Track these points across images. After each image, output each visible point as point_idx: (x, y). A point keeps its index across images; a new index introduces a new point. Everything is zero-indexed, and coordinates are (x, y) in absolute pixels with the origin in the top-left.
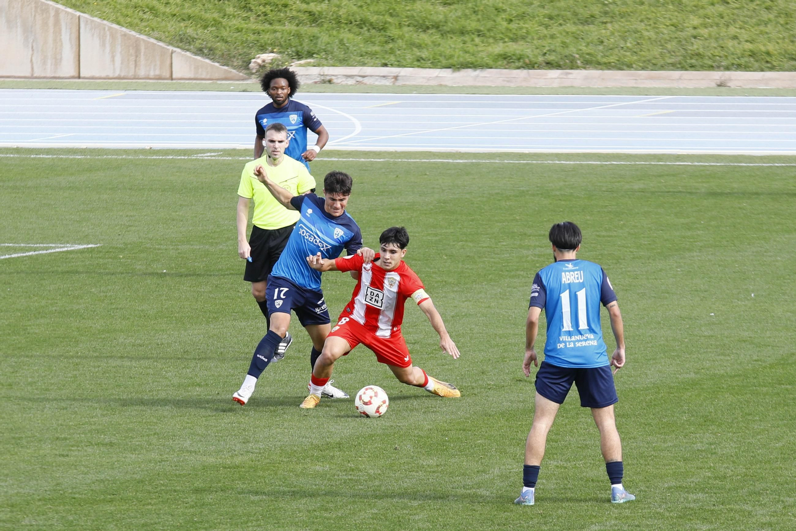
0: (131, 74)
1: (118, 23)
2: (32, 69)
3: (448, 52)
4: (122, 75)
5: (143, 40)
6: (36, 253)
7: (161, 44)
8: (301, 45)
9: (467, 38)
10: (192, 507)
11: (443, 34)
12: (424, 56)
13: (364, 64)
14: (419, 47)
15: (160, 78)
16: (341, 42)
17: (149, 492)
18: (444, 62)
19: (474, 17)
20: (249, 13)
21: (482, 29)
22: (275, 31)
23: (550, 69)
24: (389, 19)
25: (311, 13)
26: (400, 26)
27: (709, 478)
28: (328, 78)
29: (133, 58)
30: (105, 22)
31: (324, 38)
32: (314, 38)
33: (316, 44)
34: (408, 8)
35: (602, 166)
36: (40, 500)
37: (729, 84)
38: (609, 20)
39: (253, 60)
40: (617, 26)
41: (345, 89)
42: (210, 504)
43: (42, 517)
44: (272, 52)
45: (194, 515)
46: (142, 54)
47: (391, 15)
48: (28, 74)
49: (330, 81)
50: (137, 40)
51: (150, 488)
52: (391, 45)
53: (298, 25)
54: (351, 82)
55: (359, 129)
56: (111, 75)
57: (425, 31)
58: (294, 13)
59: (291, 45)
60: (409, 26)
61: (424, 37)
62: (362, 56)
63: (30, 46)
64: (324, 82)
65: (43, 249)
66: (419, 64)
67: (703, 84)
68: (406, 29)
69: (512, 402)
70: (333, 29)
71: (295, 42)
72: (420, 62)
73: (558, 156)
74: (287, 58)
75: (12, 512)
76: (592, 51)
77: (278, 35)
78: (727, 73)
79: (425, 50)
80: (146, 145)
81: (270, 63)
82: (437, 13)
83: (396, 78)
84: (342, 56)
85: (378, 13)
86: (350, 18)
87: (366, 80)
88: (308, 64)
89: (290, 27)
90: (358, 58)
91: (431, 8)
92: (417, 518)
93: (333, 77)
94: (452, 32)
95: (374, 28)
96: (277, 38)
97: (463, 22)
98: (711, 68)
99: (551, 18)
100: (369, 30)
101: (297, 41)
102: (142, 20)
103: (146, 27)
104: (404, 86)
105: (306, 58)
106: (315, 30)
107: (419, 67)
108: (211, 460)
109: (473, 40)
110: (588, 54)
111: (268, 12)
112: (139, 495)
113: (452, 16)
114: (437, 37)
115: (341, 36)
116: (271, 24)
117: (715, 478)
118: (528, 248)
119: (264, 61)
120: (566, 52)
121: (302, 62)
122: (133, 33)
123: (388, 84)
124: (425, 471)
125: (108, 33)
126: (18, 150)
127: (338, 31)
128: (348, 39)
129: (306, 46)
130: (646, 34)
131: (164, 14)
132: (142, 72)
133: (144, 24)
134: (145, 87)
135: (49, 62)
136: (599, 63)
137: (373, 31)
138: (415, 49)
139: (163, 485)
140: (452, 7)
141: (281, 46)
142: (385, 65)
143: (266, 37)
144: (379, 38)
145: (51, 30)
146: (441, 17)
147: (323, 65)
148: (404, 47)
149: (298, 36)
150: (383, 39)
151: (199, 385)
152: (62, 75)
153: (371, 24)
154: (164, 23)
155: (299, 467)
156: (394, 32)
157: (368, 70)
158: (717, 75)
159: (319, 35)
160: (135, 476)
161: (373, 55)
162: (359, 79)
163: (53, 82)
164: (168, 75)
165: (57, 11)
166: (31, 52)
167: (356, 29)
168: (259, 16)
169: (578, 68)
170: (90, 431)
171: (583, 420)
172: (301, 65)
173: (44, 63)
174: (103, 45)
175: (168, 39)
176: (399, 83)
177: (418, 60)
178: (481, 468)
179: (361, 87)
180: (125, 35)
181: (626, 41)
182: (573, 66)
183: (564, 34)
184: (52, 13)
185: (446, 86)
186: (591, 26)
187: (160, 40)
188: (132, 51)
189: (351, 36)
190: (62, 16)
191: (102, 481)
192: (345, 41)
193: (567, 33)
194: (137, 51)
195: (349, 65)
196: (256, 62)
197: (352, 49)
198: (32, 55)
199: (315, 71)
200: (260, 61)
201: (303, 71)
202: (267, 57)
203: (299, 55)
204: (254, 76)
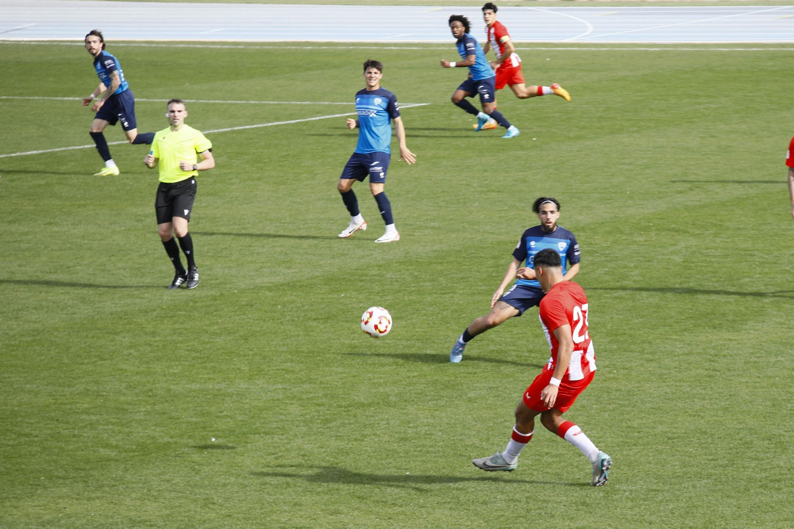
10: (492, 267)
17: (464, 258)
35: (746, 51)
36: (396, 263)
41: (583, 4)
42: (503, 265)
43: (398, 273)
45: (493, 272)
51: (464, 255)
55: (591, 28)
69: (692, 201)
73: (718, 45)
75: (379, 270)
92: (633, 273)
104: (619, 2)
108: (502, 238)
112: (458, 259)
118: (700, 104)
124: (638, 245)
126: (376, 44)
139: (473, 253)
151: (494, 191)
160: (456, 248)
170: (427, 220)
171: (737, 212)
178: (673, 243)
191: (435, 251)
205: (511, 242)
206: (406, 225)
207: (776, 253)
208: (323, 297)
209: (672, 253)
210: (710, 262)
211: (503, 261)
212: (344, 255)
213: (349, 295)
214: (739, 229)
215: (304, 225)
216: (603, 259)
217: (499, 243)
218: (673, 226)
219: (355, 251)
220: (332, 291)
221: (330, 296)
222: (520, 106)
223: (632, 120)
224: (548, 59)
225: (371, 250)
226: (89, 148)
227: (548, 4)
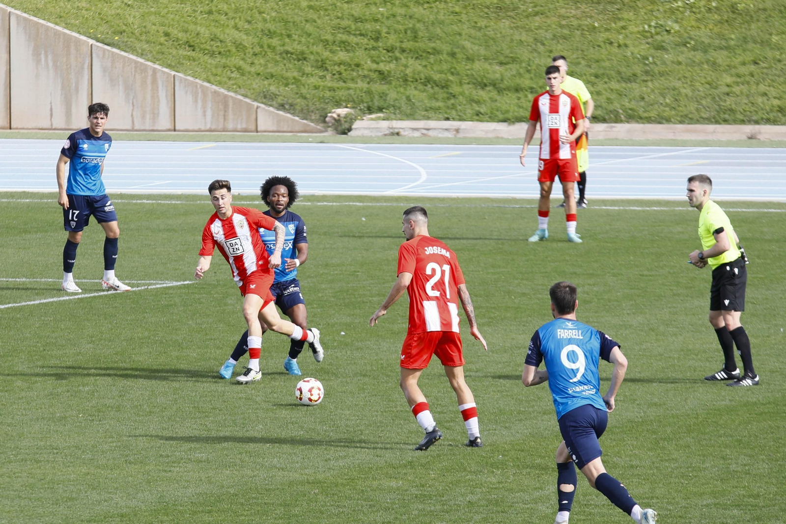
0: (221, 127)
1: (209, 82)
2: (133, 122)
3: (504, 108)
4: (213, 127)
5: (232, 97)
6: (139, 288)
7: (247, 100)
8: (372, 101)
9: (521, 95)
11: (500, 91)
12: (482, 111)
13: (428, 118)
14: (478, 102)
15: (246, 131)
16: (408, 99)
17: (242, 504)
18: (501, 117)
19: (527, 76)
20: (326, 72)
21: (535, 86)
22: (349, 89)
23: (596, 122)
24: (451, 78)
25: (381, 73)
26: (461, 84)
27: (744, 496)
28: (396, 131)
29: (222, 113)
30: (197, 80)
31: (392, 95)
32: (383, 95)
33: (385, 100)
34: (467, 67)
35: (644, 211)
36: (146, 511)
37: (758, 137)
38: (649, 78)
39: (329, 115)
40: (657, 85)
41: (411, 141)
42: (297, 516)
44: (347, 107)
46: (230, 109)
47: (452, 74)
48: (129, 127)
49: (398, 134)
50: (226, 96)
51: (243, 501)
52: (452, 101)
53: (369, 83)
54: (417, 134)
55: (424, 176)
56: (203, 128)
57: (483, 88)
58: (366, 72)
59: (362, 101)
60: (468, 83)
61: (483, 94)
62: (426, 110)
63: (131, 102)
64: (392, 134)
65: (144, 285)
66: (477, 118)
67: (736, 137)
68: (466, 87)
70: (401, 86)
71: (366, 98)
72: (478, 116)
73: (604, 202)
74: (359, 112)
76: (634, 107)
77: (352, 92)
78: (757, 127)
79: (483, 106)
81: (344, 118)
82: (494, 72)
83: (457, 131)
84: (408, 111)
85: (441, 72)
86: (416, 76)
87: (430, 133)
88: (379, 118)
89: (362, 85)
90: (423, 113)
91: (488, 67)
93: (401, 130)
94: (508, 89)
95: (437, 86)
96: (350, 95)
97: (518, 81)
98: (743, 122)
99: (597, 76)
100: (432, 87)
101: (369, 97)
102: (230, 78)
103: (233, 85)
104: (465, 138)
105: (377, 113)
106: (384, 88)
107: (478, 120)
108: (297, 476)
109: (526, 96)
110: (631, 109)
111: (343, 71)
112: (234, 507)
113: (508, 74)
114: (494, 94)
115: (408, 93)
116: (344, 82)
117: (750, 497)
119: (339, 116)
120: (611, 107)
121: (373, 116)
122: (222, 90)
123: (450, 136)
124: (488, 488)
125: (200, 90)
126: (121, 196)
127: (405, 89)
128: (414, 96)
129: (377, 103)
130: (683, 91)
131: (249, 73)
132: (230, 126)
133: (232, 82)
134: (233, 139)
135: (148, 116)
136: (641, 118)
137: (436, 89)
138: (474, 104)
139: (255, 498)
140: (508, 66)
141: (353, 101)
142: (447, 119)
143: (341, 94)
144: (442, 94)
145: (149, 87)
146: (498, 76)
147: (392, 119)
148: (464, 102)
149: (369, 92)
150: (445, 95)
152: (160, 128)
153: (435, 82)
154: (249, 82)
155: (375, 483)
156: (455, 89)
157: (432, 124)
158: (749, 129)
159: (388, 92)
160: (230, 490)
161: (436, 110)
162: (425, 132)
163: (152, 134)
164: (253, 128)
165: (154, 70)
166: (131, 108)
167: (421, 87)
168: (334, 75)
169: (621, 121)
171: (629, 442)
172: (372, 119)
173: (143, 117)
174: (196, 101)
175: (253, 96)
176: (460, 135)
177: (477, 115)
178: (538, 485)
179: (426, 139)
180: (215, 92)
181: (664, 98)
182: (617, 120)
183: (609, 91)
184: (150, 72)
185: (502, 138)
186: (633, 84)
187: (246, 96)
188: (221, 107)
189: (416, 92)
190: (159, 75)
191: (201, 495)
192: (411, 97)
193: (612, 90)
194: (226, 106)
195: (414, 119)
196: (331, 117)
197: (417, 104)
198: (133, 110)
199: (385, 124)
200: (335, 116)
201: (373, 124)
202: (342, 111)
203: (370, 110)
204: (330, 129)
205: (309, 483)
206: (161, 456)
207: (683, 503)
209: (536, 501)
210: (590, 514)
211: (297, 509)
212: (71, 499)
214: (632, 466)
215: (15, 456)
216: (438, 507)
217: (291, 484)
218: (538, 461)
219: (89, 493)
222: (323, 286)
223: (482, 307)
224: (364, 219)
227: (365, 140)
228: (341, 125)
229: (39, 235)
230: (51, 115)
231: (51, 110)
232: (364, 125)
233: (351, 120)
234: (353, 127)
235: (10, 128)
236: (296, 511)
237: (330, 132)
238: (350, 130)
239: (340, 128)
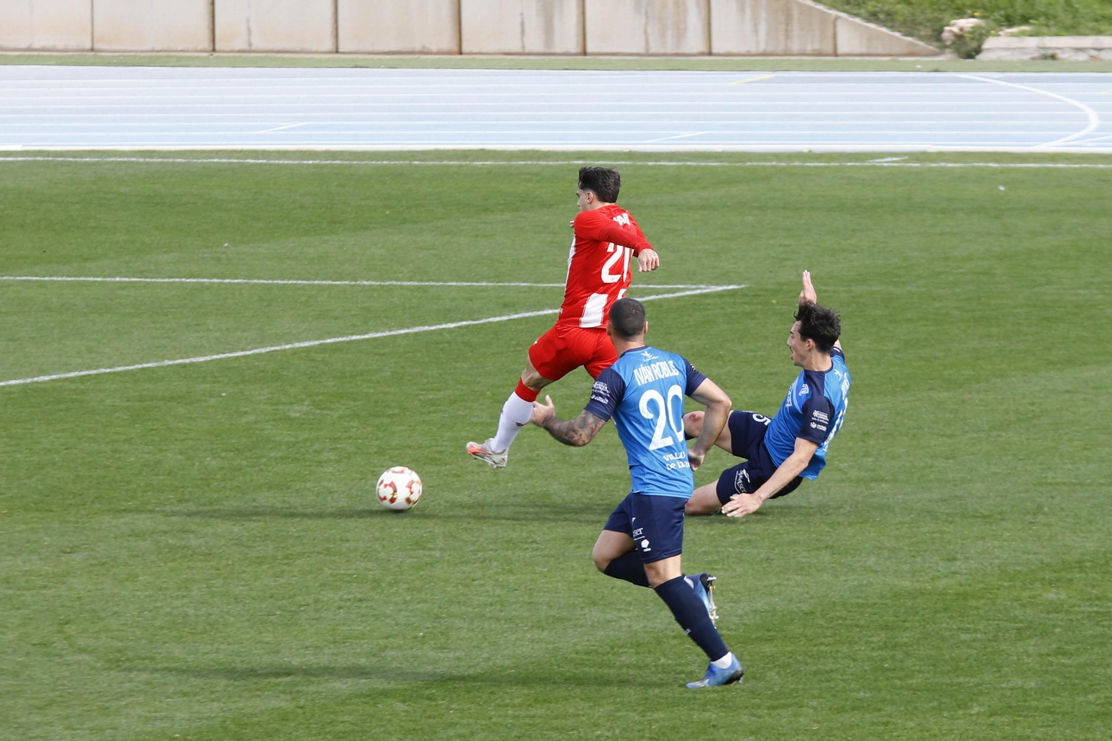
0: (781, 48)
2: (647, 42)
4: (770, 49)
5: (797, 2)
6: (660, 297)
7: (821, 8)
8: (1013, 6)
13: (1099, 32)
15: (820, 54)
16: (1068, 3)
17: (822, 627)
28: (1050, 52)
29: (783, 27)
33: (1033, 5)
36: (675, 637)
39: (947, 28)
41: (1075, 67)
44: (973, 17)
46: (795, 21)
48: (641, 50)
49: (1053, 57)
50: (788, 2)
51: (822, 622)
54: (1082, 57)
55: (1094, 122)
56: (754, 50)
59: (998, 7)
62: (1096, 20)
63: (643, 11)
64: (1045, 57)
65: (668, 291)
71: (1003, 2)
74: (993, 24)
75: (637, 653)
80: (804, 147)
81: (970, 33)
84: (1069, 22)
87: (1103, 55)
88: (1023, 34)
90: (1092, 24)
93: (1057, 51)
101: (1007, 1)
105: (1020, 25)
112: (809, 631)
119: (961, 29)
121: (1014, 30)
126: (630, 155)
129: (1019, 7)
132: (795, 46)
134: (800, 67)
135: (670, 33)
141: (984, 8)
147: (1044, 35)
152: (687, 51)
157: (1105, 41)
160: (802, 605)
162: (1094, 53)
163: (676, 61)
164: (830, 49)
166: (644, 20)
172: (1012, 35)
173: (663, 34)
174: (742, 9)
175: (829, 1)
179: (1097, 64)
188: (781, 18)
191: (758, 612)
194: (789, 17)
195: (1079, 34)
196: (951, 31)
197: (1083, 11)
198: (646, 24)
199: (1033, 42)
200: (955, 29)
201: (1015, 42)
202: (967, 23)
203: (1010, 21)
204: (948, 50)
208: (517, 713)
213: (571, 710)
219: (586, 611)
220: (536, 701)
221: (533, 712)
222: (942, 292)
224: (1002, 188)
225: (619, 610)
226: (18, 385)
227: (1002, 67)
228: (965, 44)
229: (506, 216)
230: (523, 32)
231: (522, 24)
232: (1000, 44)
233: (980, 35)
234: (985, 46)
235: (461, 53)
236: (904, 637)
237: (948, 57)
238: (978, 51)
239: (963, 49)
